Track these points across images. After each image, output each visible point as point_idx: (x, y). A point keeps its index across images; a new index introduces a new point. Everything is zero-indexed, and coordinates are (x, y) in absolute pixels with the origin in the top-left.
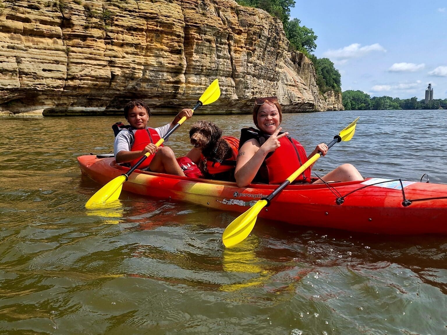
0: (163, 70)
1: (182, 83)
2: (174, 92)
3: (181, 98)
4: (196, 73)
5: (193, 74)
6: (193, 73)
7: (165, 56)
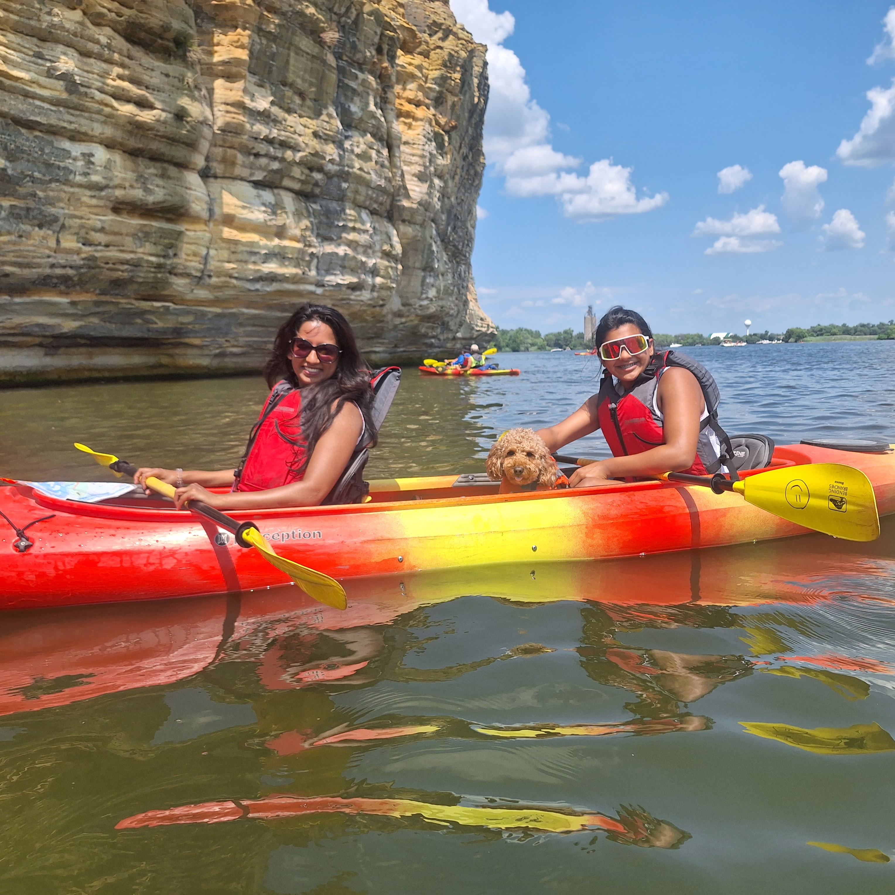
0: (83, 129)
1: (196, 219)
2: (153, 259)
3: (190, 297)
4: (259, 176)
5: (242, 179)
6: (245, 173)
7: (96, 48)
